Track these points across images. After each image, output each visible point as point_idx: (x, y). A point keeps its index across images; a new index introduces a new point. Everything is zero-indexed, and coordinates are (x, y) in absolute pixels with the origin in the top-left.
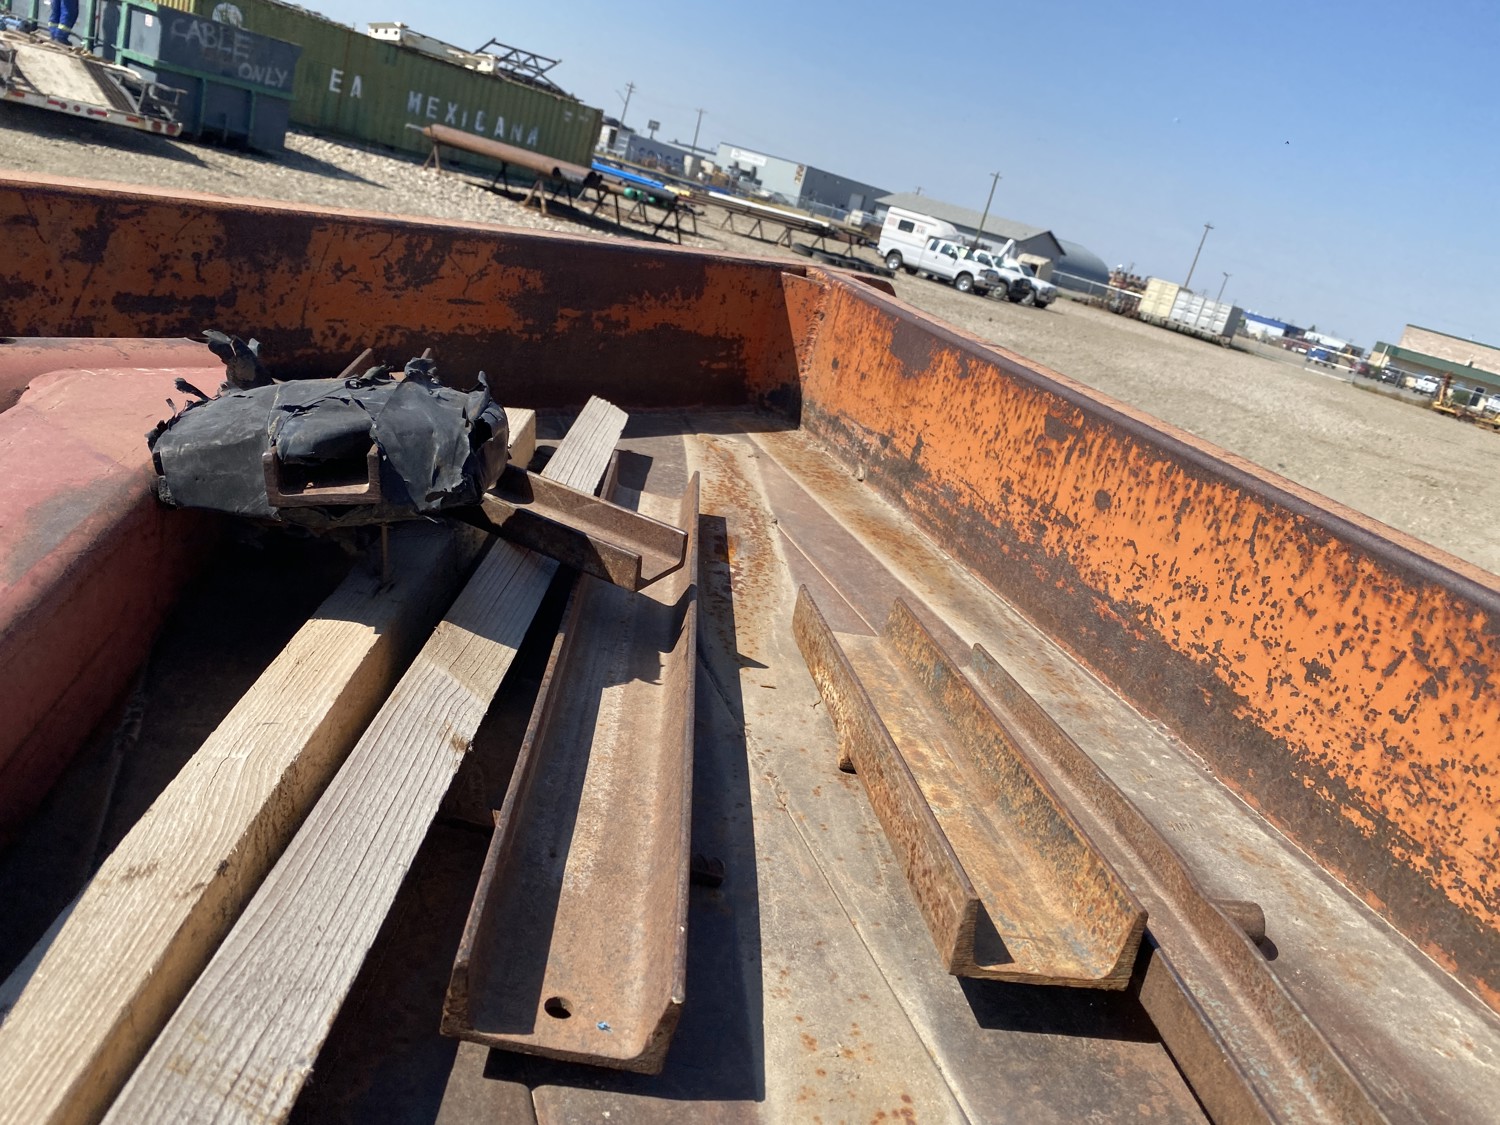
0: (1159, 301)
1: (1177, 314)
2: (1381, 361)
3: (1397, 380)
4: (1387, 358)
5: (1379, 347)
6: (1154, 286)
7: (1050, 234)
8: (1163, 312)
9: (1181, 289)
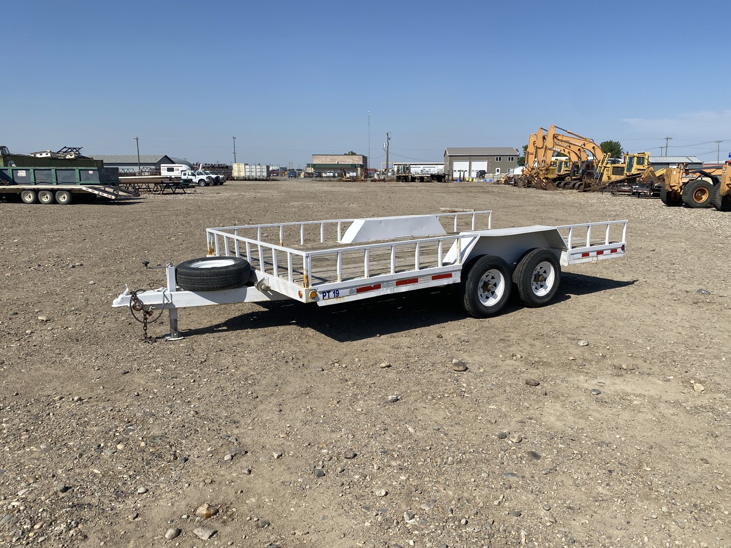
0: (239, 171)
1: (248, 174)
2: (311, 170)
3: (320, 176)
4: (313, 169)
5: (308, 166)
6: (235, 167)
7: (166, 156)
8: (242, 174)
9: (245, 164)
